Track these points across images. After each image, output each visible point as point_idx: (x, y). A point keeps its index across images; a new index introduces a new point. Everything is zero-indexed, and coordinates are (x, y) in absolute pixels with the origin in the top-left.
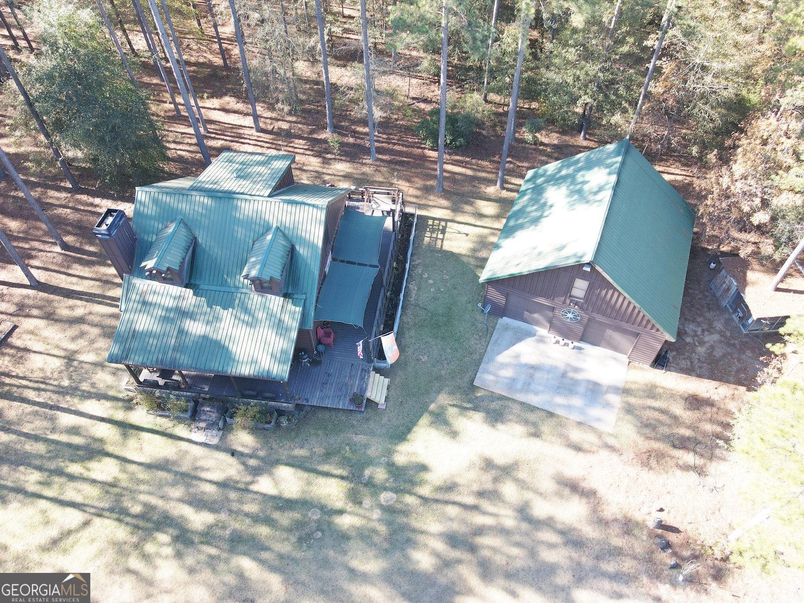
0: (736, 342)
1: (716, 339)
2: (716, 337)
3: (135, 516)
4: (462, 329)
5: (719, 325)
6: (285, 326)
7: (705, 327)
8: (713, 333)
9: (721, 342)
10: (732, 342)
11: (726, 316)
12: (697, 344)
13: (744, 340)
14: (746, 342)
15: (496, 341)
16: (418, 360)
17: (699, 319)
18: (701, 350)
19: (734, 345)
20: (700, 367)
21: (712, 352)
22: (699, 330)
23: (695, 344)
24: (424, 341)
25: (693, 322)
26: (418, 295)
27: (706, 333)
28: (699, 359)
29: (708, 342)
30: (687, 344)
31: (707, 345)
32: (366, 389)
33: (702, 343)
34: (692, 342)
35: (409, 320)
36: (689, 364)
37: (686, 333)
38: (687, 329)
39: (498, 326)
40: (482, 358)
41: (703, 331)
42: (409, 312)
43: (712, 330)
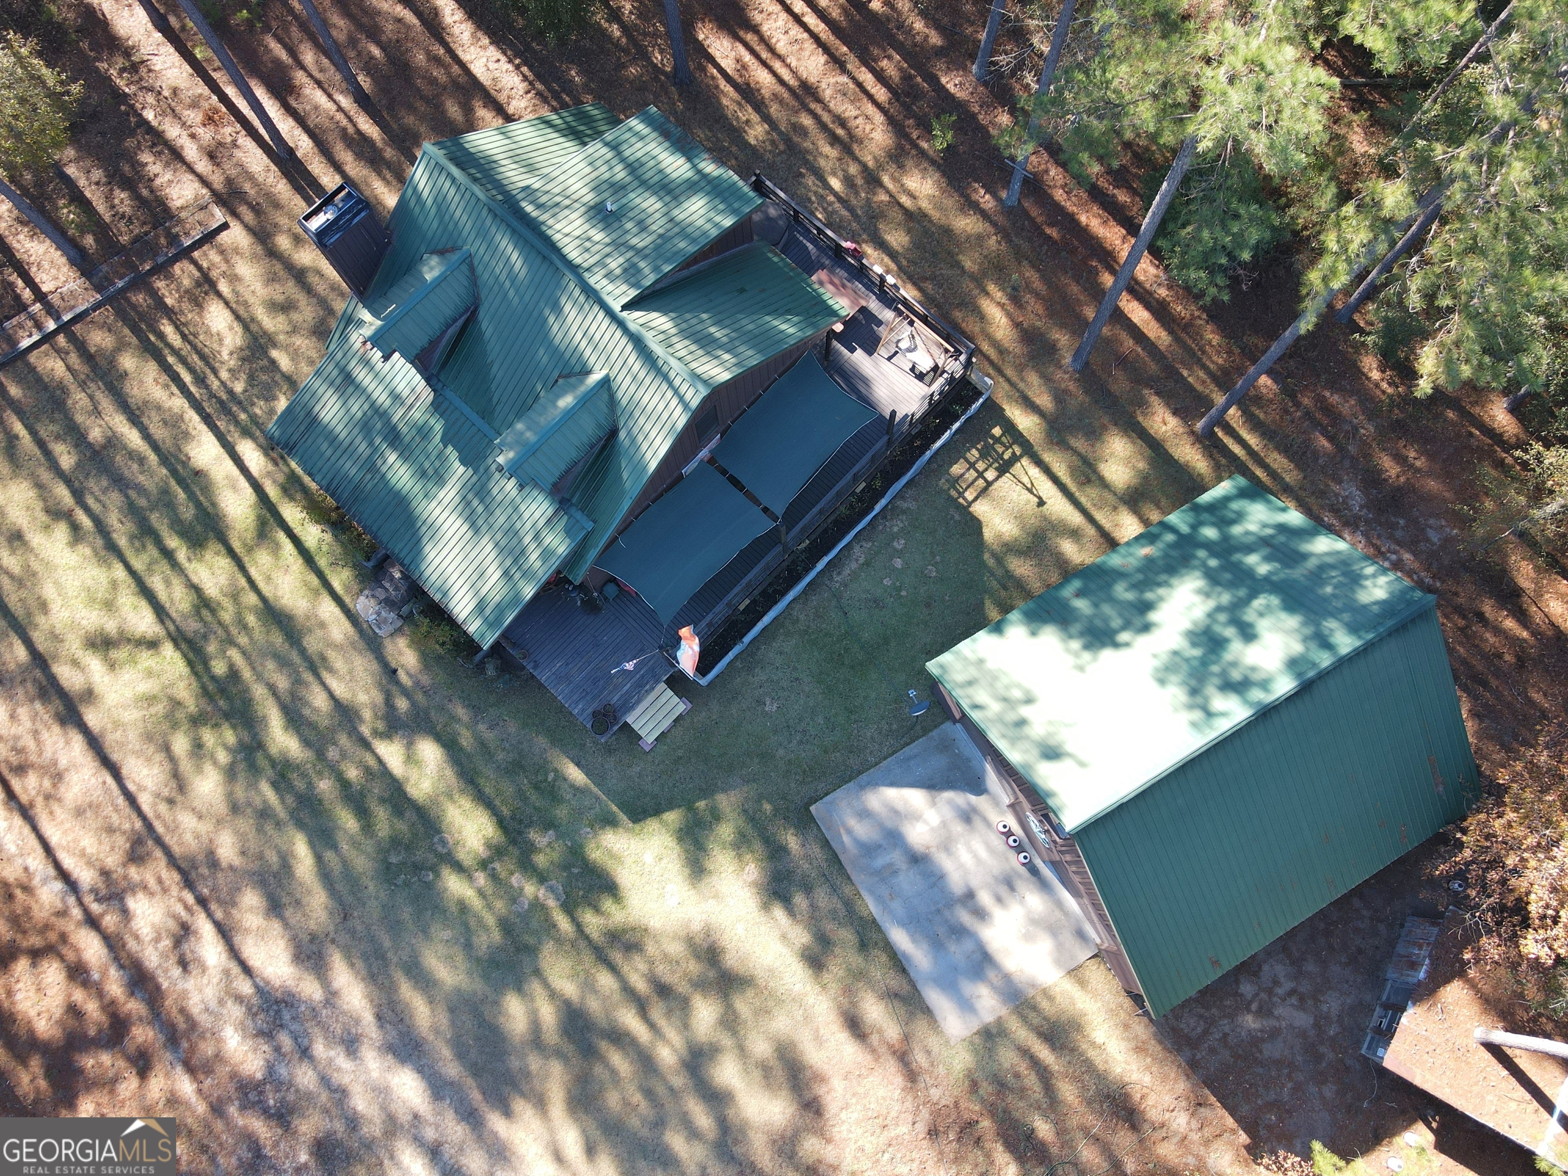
0: (1331, 1055)
1: (1297, 1023)
2: (1303, 1020)
3: (213, 678)
4: (873, 695)
5: (1332, 1004)
6: (525, 567)
7: (1305, 987)
8: (1304, 1010)
9: (1303, 1034)
10: (1323, 1049)
11: (1368, 997)
12: (1254, 1007)
13: (1349, 1062)
14: (1347, 1069)
15: (909, 759)
16: (760, 702)
17: (1310, 967)
18: (1250, 1022)
19: (1318, 1058)
20: (1212, 1051)
21: (1263, 1040)
22: (1288, 985)
23: (1250, 1003)
24: (795, 675)
25: (1293, 963)
26: (854, 575)
27: (1294, 1000)
28: (1225, 1035)
29: (1278, 1018)
30: (1237, 994)
31: (1273, 1023)
32: (632, 708)
33: (1264, 1012)
34: (1249, 997)
35: (802, 617)
36: (1199, 1030)
37: (1256, 974)
38: (1266, 968)
39: (935, 733)
40: (860, 773)
41: (1292, 992)
42: (814, 600)
43: (1310, 1002)
